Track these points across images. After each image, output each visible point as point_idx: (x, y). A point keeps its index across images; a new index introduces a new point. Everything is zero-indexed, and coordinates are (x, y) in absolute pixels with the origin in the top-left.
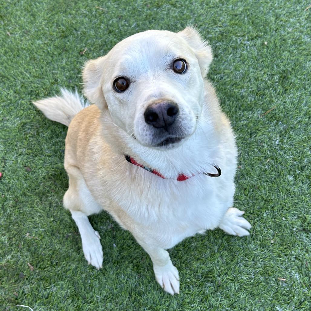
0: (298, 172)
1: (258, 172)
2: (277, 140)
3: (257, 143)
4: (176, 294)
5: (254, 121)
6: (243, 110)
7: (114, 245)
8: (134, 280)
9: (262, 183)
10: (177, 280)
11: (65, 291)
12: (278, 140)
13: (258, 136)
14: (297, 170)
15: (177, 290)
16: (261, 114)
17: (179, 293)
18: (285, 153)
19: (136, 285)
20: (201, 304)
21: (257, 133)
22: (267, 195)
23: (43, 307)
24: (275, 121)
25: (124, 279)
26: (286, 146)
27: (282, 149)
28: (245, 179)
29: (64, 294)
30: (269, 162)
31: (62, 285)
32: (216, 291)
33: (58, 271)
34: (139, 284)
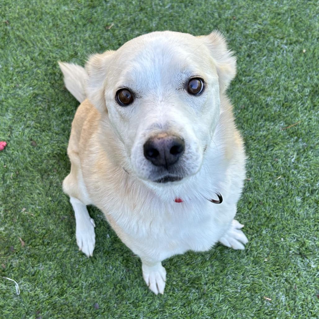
0: (307, 194)
1: (266, 187)
2: (293, 157)
3: (272, 157)
4: (160, 294)
5: (274, 134)
6: (265, 120)
7: (108, 236)
8: (122, 273)
9: (268, 199)
10: (163, 280)
11: (52, 271)
12: (294, 159)
13: (274, 150)
14: (307, 193)
15: (162, 291)
16: (283, 127)
17: (163, 293)
18: (299, 172)
19: (122, 278)
20: (182, 308)
21: (275, 147)
22: (271, 213)
23: (28, 283)
24: (296, 138)
25: (112, 270)
26: (301, 166)
27: (296, 168)
28: (252, 193)
29: (50, 274)
30: (280, 179)
31: (50, 265)
32: (200, 298)
33: (49, 251)
34: (126, 277)
